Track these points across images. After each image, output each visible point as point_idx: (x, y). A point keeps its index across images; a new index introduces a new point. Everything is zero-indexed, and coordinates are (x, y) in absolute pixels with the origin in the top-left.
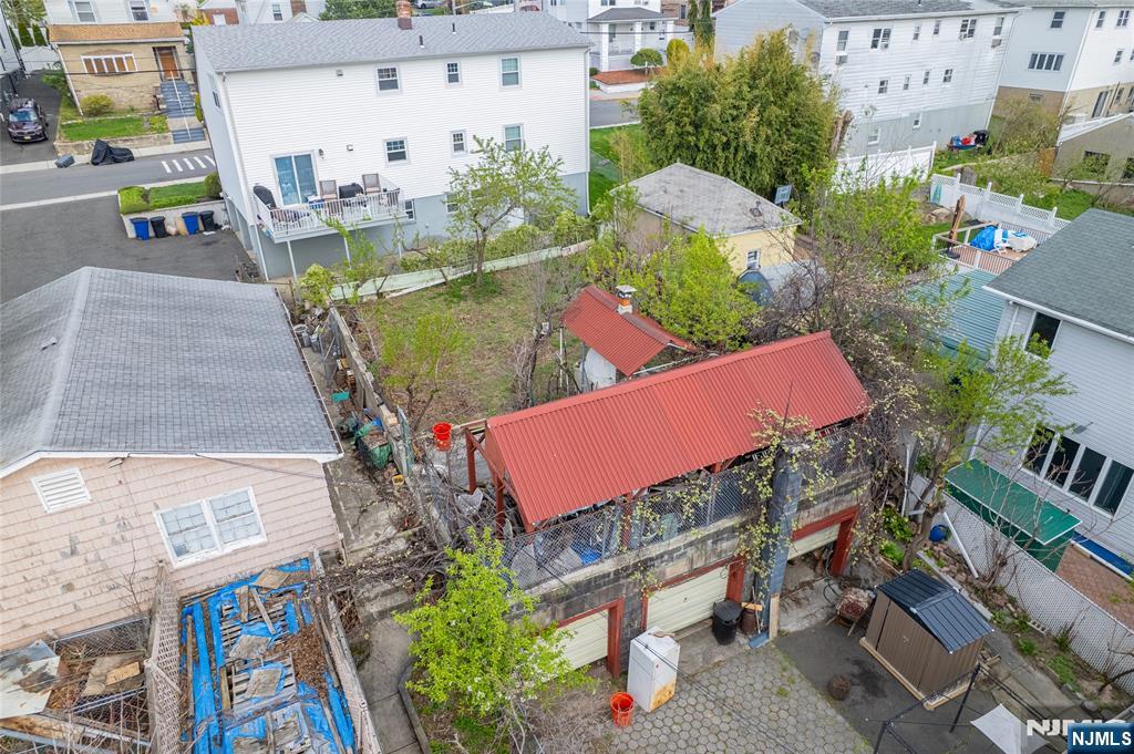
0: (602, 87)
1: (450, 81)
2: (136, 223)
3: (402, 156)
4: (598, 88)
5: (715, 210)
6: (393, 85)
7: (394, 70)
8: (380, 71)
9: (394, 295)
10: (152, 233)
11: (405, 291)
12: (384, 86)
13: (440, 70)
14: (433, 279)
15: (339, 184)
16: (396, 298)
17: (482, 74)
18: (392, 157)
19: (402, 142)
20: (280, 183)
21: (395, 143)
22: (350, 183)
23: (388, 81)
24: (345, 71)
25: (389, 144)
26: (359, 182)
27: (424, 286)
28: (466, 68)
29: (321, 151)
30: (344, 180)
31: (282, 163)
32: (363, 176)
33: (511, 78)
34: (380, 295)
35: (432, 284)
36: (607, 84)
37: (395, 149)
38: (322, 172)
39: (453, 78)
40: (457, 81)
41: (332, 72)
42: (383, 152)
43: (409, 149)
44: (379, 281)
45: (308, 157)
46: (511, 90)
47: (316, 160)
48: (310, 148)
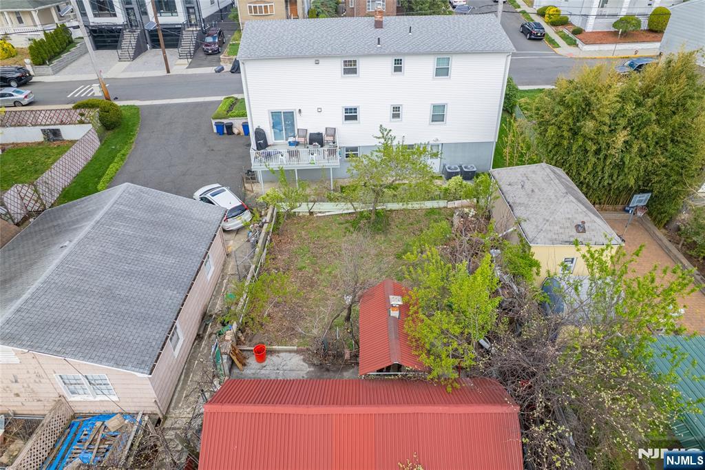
0: (580, 45)
1: (395, 71)
2: (217, 125)
3: (355, 118)
4: (577, 46)
5: (544, 219)
6: (354, 71)
7: (355, 61)
8: (345, 62)
9: (320, 215)
10: (225, 131)
11: (327, 214)
12: (347, 71)
13: (389, 63)
14: (348, 209)
15: (309, 132)
16: (320, 217)
17: (420, 69)
18: (347, 118)
19: (355, 109)
20: (273, 127)
21: (351, 109)
22: (316, 132)
23: (350, 68)
24: (321, 61)
25: (346, 109)
26: (323, 131)
27: (341, 212)
28: (408, 63)
29: (300, 110)
30: (313, 130)
31: (275, 115)
32: (326, 128)
33: (442, 72)
34: (311, 213)
35: (346, 212)
36: (586, 43)
37: (350, 113)
38: (300, 123)
39: (398, 69)
40: (401, 71)
41: (313, 61)
42: (342, 114)
43: (360, 114)
44: (311, 205)
45: (292, 113)
46: (442, 80)
47: (297, 116)
48: (294, 108)
